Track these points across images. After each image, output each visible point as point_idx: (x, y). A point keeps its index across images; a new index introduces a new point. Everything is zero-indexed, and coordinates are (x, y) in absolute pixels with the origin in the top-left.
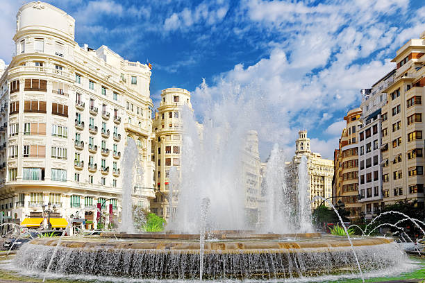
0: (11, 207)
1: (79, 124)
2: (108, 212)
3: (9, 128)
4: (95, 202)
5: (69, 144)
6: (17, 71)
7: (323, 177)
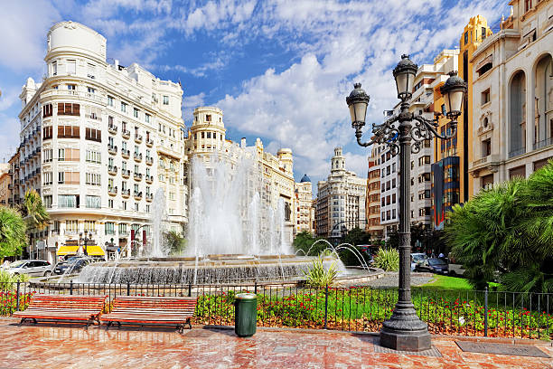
0: (47, 235)
1: (112, 148)
2: (141, 238)
3: (42, 153)
4: (129, 229)
5: (103, 170)
6: (50, 94)
7: (358, 197)
